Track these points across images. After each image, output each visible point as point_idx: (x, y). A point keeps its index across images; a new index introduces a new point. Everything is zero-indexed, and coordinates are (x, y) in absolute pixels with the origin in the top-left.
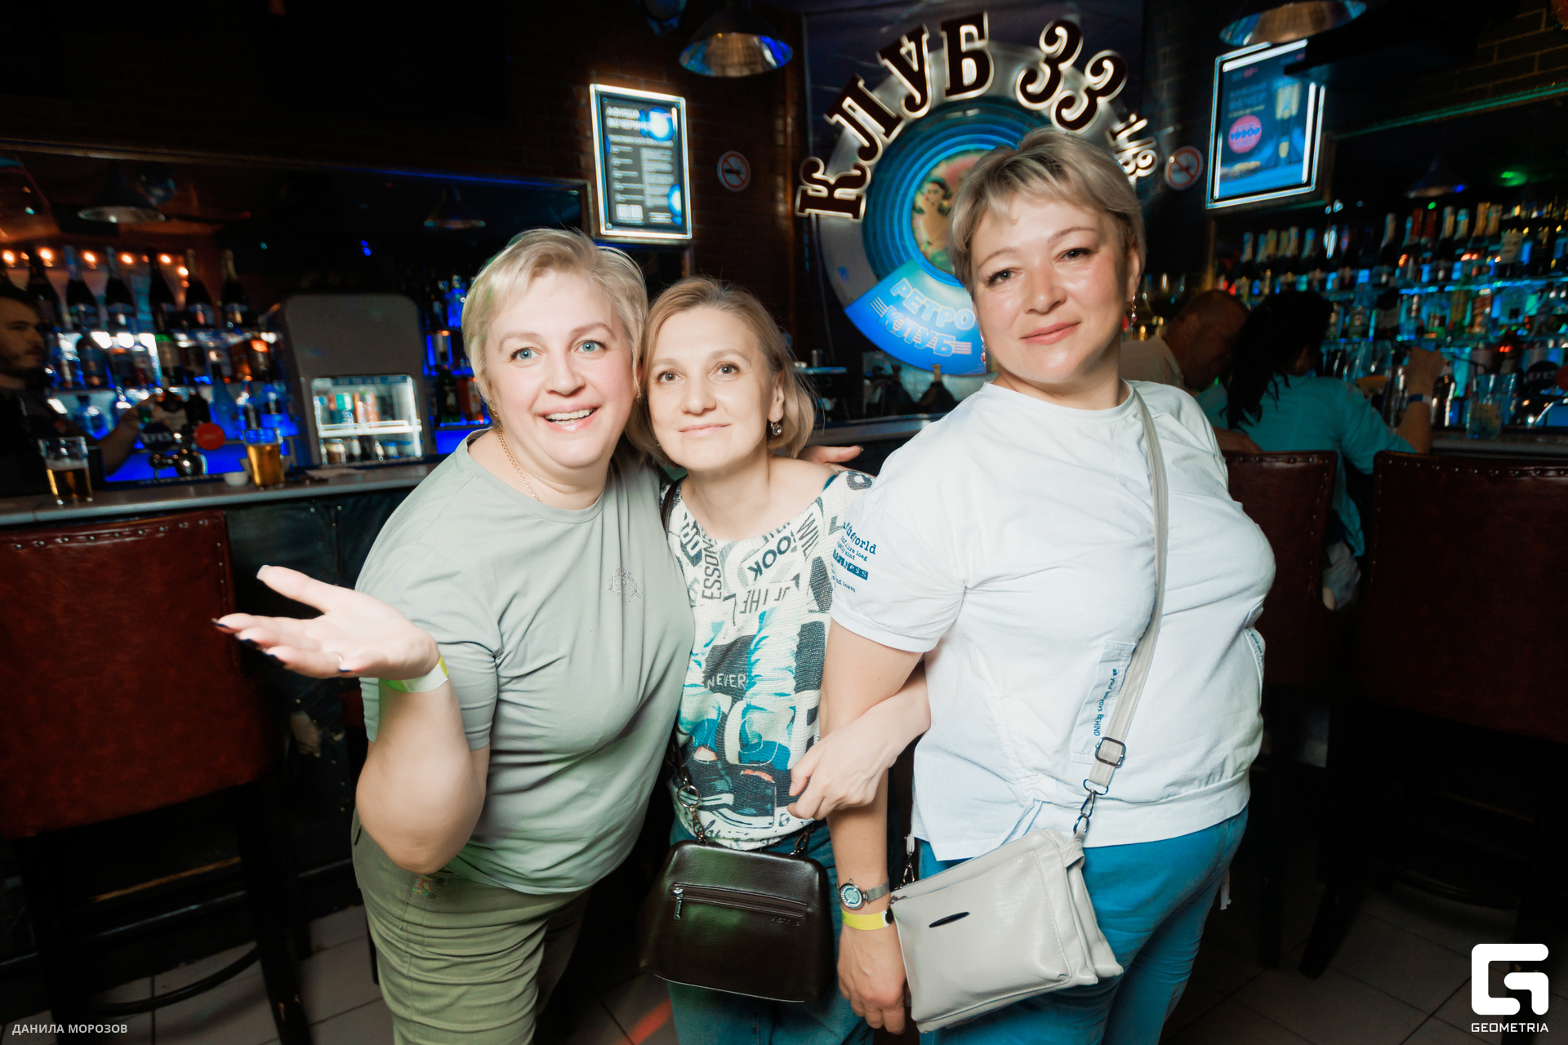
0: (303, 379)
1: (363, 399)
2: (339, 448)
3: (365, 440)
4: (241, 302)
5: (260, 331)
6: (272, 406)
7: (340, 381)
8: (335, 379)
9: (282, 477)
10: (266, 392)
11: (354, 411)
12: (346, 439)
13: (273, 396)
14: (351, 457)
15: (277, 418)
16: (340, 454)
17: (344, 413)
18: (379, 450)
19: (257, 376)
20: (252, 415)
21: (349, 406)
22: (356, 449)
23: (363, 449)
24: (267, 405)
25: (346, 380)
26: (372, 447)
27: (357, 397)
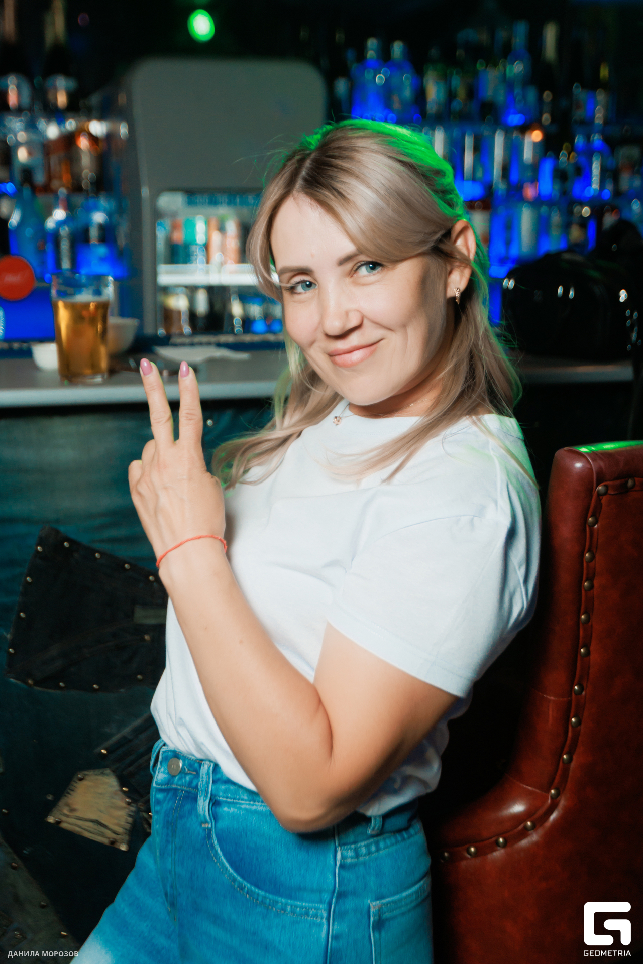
0: (145, 192)
1: (221, 229)
2: (179, 303)
3: (218, 294)
4: (67, 74)
5: (90, 118)
6: (94, 233)
7: (199, 199)
8: (192, 194)
9: (104, 364)
10: (89, 210)
11: (207, 246)
12: (192, 290)
13: (99, 217)
14: (193, 316)
15: (102, 250)
16: (179, 312)
17: (193, 248)
18: (237, 309)
19: (76, 188)
20: (65, 246)
21: (200, 238)
22: (202, 304)
23: (211, 303)
24: (86, 231)
25: (206, 198)
26: (226, 303)
27: (214, 223)
